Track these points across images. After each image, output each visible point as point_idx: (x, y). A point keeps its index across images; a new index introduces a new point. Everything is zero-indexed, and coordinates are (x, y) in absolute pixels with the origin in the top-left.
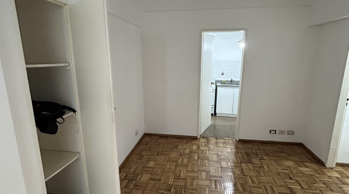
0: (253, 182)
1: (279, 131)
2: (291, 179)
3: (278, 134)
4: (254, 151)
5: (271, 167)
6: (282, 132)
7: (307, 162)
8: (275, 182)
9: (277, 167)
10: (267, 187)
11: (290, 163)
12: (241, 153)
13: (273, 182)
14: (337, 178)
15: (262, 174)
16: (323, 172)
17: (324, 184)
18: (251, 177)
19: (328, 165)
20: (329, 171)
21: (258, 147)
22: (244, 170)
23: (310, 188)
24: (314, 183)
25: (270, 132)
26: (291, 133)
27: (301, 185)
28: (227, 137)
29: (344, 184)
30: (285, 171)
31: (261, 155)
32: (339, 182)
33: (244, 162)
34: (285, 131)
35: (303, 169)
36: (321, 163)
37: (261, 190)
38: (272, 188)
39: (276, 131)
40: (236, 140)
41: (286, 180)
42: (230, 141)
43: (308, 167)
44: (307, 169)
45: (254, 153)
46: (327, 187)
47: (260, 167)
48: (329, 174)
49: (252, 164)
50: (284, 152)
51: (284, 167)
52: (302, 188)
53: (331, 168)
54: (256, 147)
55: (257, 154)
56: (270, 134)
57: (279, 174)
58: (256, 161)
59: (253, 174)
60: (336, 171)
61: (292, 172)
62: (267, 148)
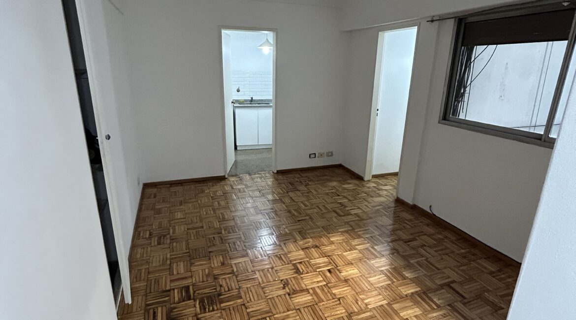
0: (306, 206)
1: (319, 153)
2: (339, 196)
3: (318, 157)
4: (296, 179)
5: (319, 190)
6: (321, 155)
7: (348, 180)
8: (326, 201)
9: (324, 189)
10: (320, 207)
11: (334, 184)
12: (284, 183)
13: (324, 201)
14: (374, 187)
15: (312, 197)
16: (363, 185)
17: (365, 193)
18: (302, 202)
19: (366, 179)
20: (368, 183)
21: (300, 175)
22: (293, 198)
23: (356, 199)
24: (358, 195)
25: (310, 156)
26: (330, 154)
27: (347, 198)
28: (261, 171)
29: (379, 190)
30: (332, 191)
31: (306, 181)
32: (376, 190)
33: (291, 191)
34: (324, 153)
35: (345, 186)
36: (360, 178)
37: (315, 210)
38: (324, 206)
39: (315, 154)
40: (273, 172)
41: (334, 198)
42: (267, 175)
43: (350, 184)
44: (350, 186)
45: (297, 181)
46: (368, 195)
47: (308, 193)
48: (368, 185)
49: (299, 191)
50: (326, 175)
51: (330, 188)
52: (350, 200)
53: (369, 181)
54: (298, 175)
55: (301, 182)
56: (310, 159)
57: (327, 194)
58: (302, 188)
59: (303, 199)
60: (372, 182)
61: (338, 190)
62: (309, 174)
